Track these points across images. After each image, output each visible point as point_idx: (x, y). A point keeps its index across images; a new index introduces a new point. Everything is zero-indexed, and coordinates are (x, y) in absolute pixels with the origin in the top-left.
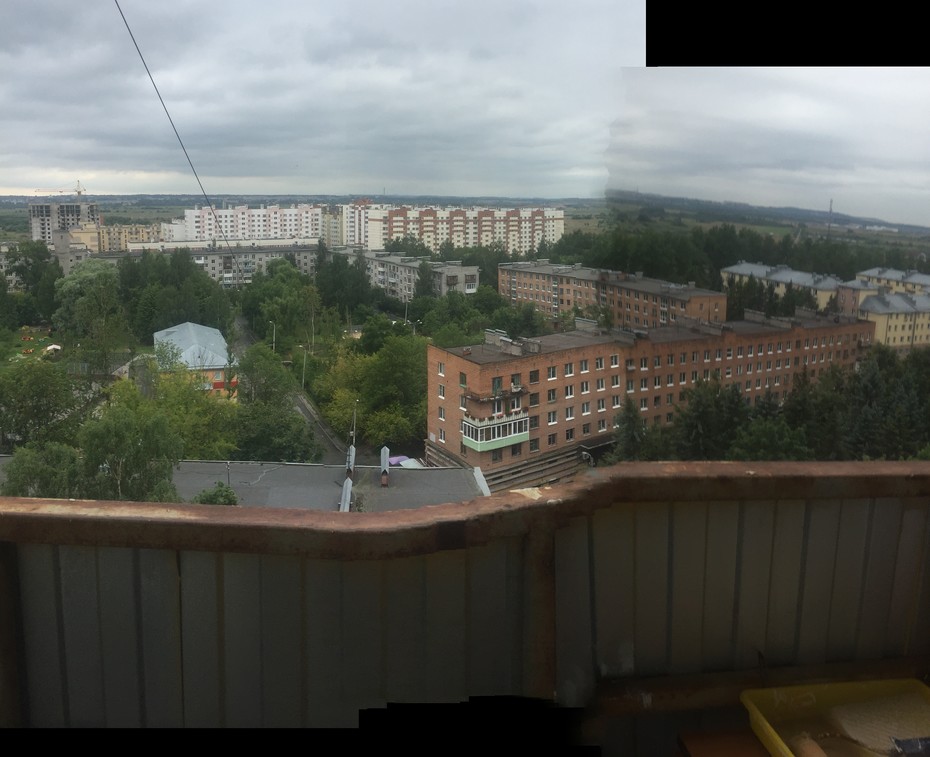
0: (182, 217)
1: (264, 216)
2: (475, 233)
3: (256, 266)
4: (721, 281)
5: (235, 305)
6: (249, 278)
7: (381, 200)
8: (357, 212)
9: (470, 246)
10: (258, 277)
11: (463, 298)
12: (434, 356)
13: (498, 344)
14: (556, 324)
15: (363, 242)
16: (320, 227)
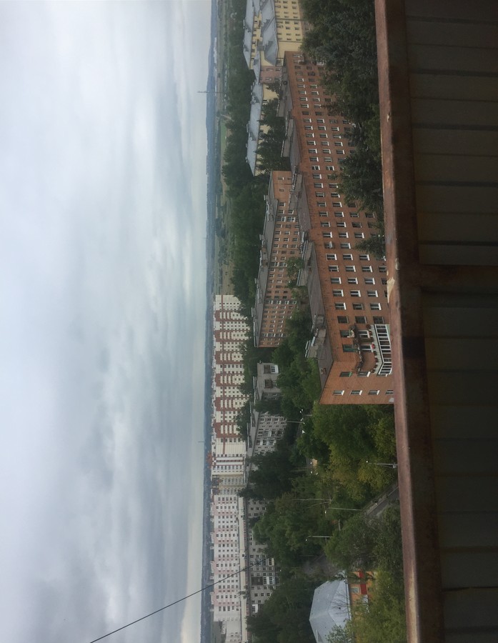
0: (220, 624)
1: (220, 546)
2: (233, 366)
3: (260, 554)
4: (262, 175)
5: (293, 574)
6: (270, 561)
7: (208, 444)
8: (218, 464)
9: (242, 370)
10: (270, 553)
11: (282, 375)
12: (328, 399)
13: (317, 347)
14: (302, 303)
15: (241, 459)
16: (229, 496)
